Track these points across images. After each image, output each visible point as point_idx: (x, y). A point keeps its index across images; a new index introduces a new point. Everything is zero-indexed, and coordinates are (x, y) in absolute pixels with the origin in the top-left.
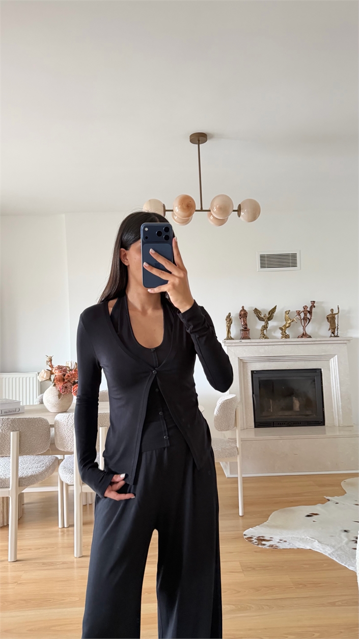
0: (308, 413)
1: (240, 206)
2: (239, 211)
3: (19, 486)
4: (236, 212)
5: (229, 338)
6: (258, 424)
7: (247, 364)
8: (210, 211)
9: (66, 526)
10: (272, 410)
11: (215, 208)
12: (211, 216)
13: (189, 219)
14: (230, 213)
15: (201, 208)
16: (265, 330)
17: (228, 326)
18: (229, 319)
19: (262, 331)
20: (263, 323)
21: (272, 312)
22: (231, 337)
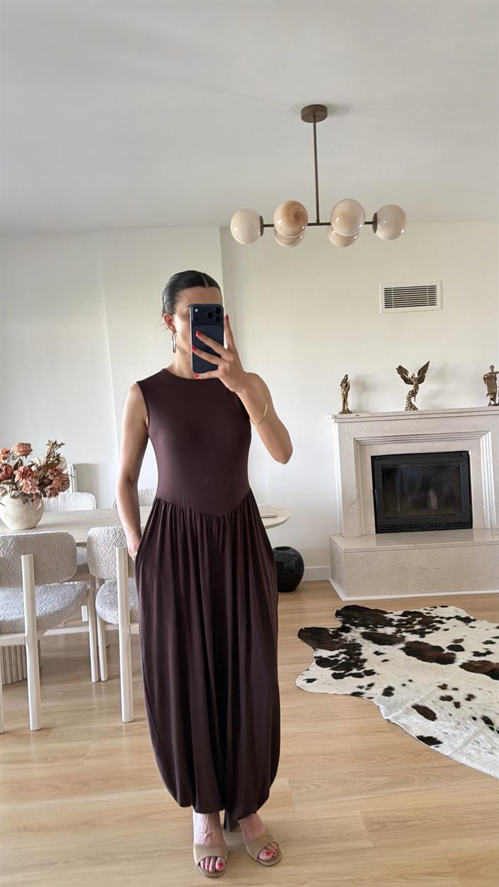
0: (450, 511)
1: (376, 215)
2: (374, 223)
3: (37, 629)
4: (371, 225)
5: (346, 411)
6: (382, 528)
7: (366, 447)
8: (329, 224)
9: (103, 679)
10: (399, 509)
11: (338, 219)
12: (334, 231)
13: (299, 237)
14: (361, 226)
15: (318, 220)
16: (413, 398)
17: (343, 394)
18: (345, 384)
19: (409, 399)
20: (411, 387)
21: (423, 371)
22: (348, 410)
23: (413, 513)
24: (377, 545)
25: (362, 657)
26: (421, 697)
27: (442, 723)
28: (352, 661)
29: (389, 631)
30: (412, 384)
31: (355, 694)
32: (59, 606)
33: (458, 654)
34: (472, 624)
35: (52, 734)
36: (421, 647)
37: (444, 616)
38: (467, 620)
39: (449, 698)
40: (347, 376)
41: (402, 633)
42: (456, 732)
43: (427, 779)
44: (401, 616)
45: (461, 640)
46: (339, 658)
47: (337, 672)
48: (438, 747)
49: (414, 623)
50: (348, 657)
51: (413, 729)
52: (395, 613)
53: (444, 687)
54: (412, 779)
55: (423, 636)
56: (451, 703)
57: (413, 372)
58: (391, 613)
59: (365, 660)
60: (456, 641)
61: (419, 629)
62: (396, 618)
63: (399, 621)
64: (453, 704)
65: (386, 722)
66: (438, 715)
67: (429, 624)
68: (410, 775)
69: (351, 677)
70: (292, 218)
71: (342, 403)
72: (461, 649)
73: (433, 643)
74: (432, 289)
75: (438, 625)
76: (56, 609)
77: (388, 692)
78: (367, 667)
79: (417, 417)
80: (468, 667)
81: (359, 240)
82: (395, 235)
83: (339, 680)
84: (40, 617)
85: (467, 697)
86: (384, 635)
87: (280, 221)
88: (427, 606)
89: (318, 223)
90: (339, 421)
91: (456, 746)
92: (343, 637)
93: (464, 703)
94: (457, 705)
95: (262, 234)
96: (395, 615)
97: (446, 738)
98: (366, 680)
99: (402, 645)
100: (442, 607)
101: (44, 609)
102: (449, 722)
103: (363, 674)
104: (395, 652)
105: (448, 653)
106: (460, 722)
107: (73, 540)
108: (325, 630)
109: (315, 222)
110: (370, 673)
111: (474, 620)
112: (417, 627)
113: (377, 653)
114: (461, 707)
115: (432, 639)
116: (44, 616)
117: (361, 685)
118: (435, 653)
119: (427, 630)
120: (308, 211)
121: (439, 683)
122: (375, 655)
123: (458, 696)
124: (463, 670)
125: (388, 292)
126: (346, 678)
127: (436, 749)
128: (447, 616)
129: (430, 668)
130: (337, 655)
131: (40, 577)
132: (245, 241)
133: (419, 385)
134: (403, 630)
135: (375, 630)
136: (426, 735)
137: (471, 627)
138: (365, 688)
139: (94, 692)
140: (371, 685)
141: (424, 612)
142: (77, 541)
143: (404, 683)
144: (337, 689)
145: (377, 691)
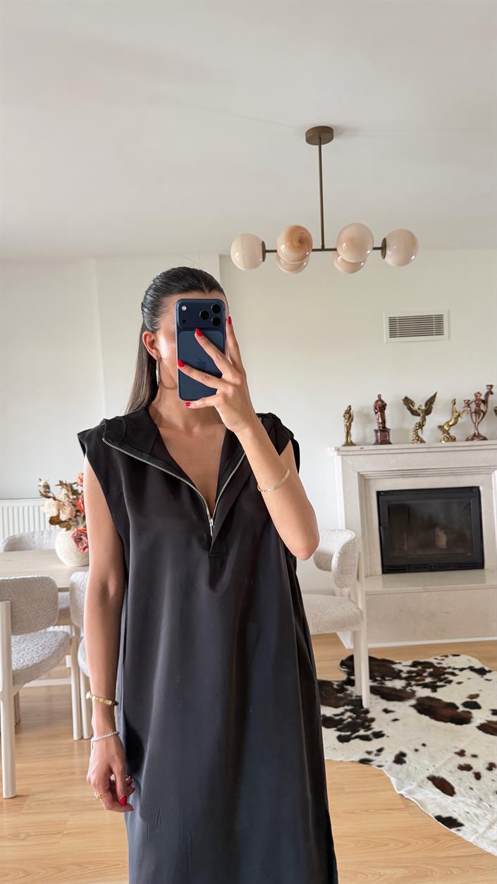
0: (460, 551)
1: (385, 241)
3: (14, 684)
4: (380, 251)
5: (349, 443)
6: (390, 567)
7: (372, 482)
8: (335, 250)
9: (86, 736)
10: (406, 548)
11: (344, 245)
12: (339, 258)
13: (303, 263)
14: (369, 252)
15: (323, 246)
16: (420, 430)
17: (346, 425)
18: (349, 415)
19: (416, 431)
20: (418, 419)
21: (431, 402)
22: (351, 442)
23: (420, 552)
24: (384, 588)
25: (369, 716)
26: (437, 766)
27: (462, 799)
28: (359, 721)
29: (398, 684)
30: (419, 415)
31: (364, 761)
32: (38, 657)
33: (474, 712)
34: (488, 676)
35: (26, 803)
36: (433, 704)
37: (456, 667)
38: (482, 672)
39: (467, 768)
40: (350, 407)
41: (411, 686)
42: (478, 812)
43: (449, 872)
44: (411, 666)
45: (477, 696)
46: (345, 717)
47: (343, 734)
48: (459, 830)
49: (425, 674)
50: (354, 716)
51: (429, 807)
52: (404, 663)
53: (462, 753)
54: (432, 871)
55: (434, 690)
56: (470, 774)
57: (419, 403)
58: (400, 663)
59: (372, 720)
60: (472, 697)
61: (431, 682)
62: (405, 669)
63: (409, 672)
64: (473, 775)
65: (399, 797)
66: (456, 790)
67: (440, 676)
68: (429, 867)
69: (357, 740)
70: (297, 244)
71: (345, 435)
72: (477, 706)
73: (446, 699)
74: (439, 318)
75: (451, 678)
76: (35, 662)
77: (400, 759)
78: (376, 727)
79: (425, 450)
80: (487, 728)
81: (366, 266)
82: (406, 261)
83: (345, 744)
84: (17, 670)
85: (487, 765)
86: (394, 689)
87: (283, 247)
88: (436, 655)
89: (323, 249)
90: (342, 453)
91: (481, 830)
92: (348, 692)
93: (484, 773)
94: (478, 776)
95: (264, 260)
96: (404, 666)
97: (468, 820)
98: (375, 744)
99: (413, 702)
100: (455, 655)
101: (22, 661)
102: (470, 798)
103: (371, 736)
104: (404, 709)
105: (464, 711)
106: (482, 797)
107: (55, 585)
108: (329, 684)
109: (320, 247)
110: (379, 735)
111: (490, 671)
112: (428, 680)
113: (386, 711)
114: (482, 779)
115: (446, 694)
116: (21, 670)
117: (370, 750)
118: (449, 712)
119: (439, 684)
120: (312, 236)
121: (456, 748)
122: (384, 713)
123: (479, 766)
124: (480, 733)
125: (392, 321)
126: (352, 741)
127: (458, 833)
128: (460, 667)
129: (445, 730)
130: (342, 714)
131: (17, 625)
132: (245, 267)
133: (427, 417)
134: (413, 683)
135: (383, 684)
136: (445, 815)
137: (487, 680)
138: (373, 755)
139: (76, 752)
140: (380, 750)
141: (435, 662)
142: (59, 586)
143: (417, 748)
144: (343, 755)
145: (388, 758)
